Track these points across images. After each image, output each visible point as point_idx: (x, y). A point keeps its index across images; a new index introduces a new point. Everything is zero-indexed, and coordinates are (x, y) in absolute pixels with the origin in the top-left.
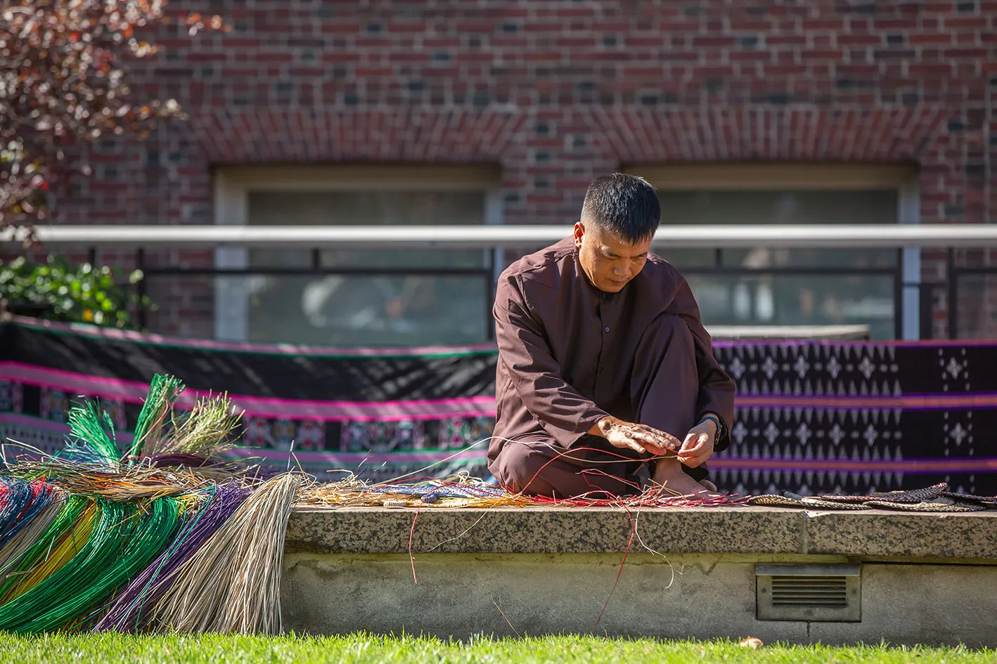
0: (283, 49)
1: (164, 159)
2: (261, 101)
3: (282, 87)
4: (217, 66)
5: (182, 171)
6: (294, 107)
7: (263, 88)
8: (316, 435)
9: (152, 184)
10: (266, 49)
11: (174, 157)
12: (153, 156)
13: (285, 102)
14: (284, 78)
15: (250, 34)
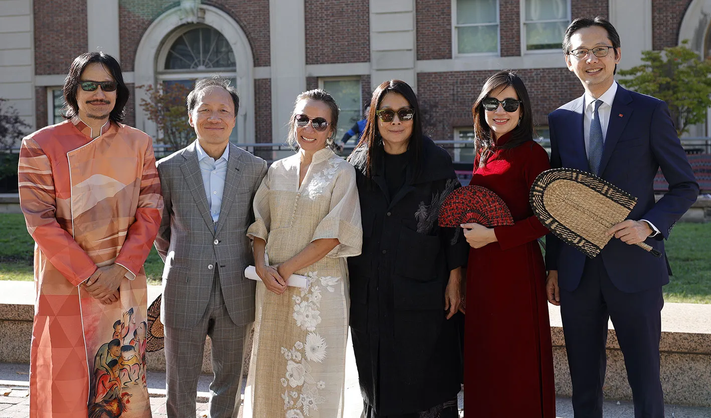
0: (464, 107)
1: (445, 126)
2: (461, 116)
3: (465, 114)
4: (454, 111)
5: (448, 128)
6: (467, 117)
7: (461, 114)
8: (463, 177)
9: (443, 130)
10: (462, 108)
11: (447, 126)
12: (443, 126)
13: (465, 116)
14: (465, 112)
15: (459, 105)
